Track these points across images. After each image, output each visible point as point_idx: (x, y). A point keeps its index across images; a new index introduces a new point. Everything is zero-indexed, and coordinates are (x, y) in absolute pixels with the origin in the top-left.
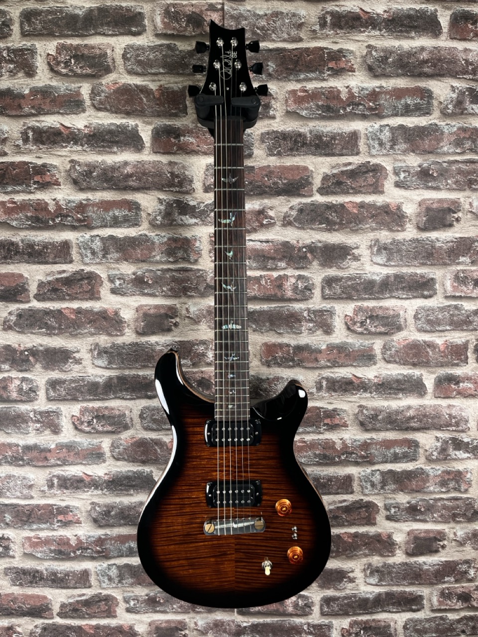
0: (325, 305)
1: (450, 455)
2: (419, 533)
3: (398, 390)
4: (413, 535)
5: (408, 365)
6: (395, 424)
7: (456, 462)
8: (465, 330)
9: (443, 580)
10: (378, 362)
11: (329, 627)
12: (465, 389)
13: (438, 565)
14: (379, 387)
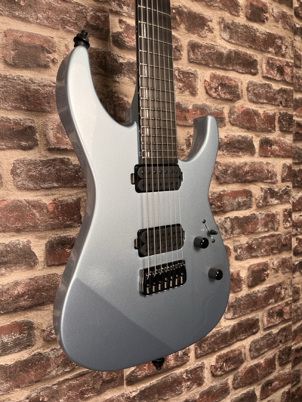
0: (190, 68)
1: (268, 202)
2: (254, 267)
3: (239, 149)
4: (251, 270)
5: (244, 128)
6: (238, 178)
7: (272, 207)
8: (274, 105)
9: (268, 303)
10: (227, 124)
11: (201, 368)
12: (275, 151)
13: (266, 291)
14: (228, 145)
